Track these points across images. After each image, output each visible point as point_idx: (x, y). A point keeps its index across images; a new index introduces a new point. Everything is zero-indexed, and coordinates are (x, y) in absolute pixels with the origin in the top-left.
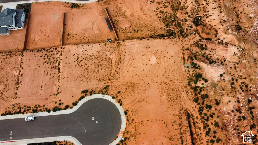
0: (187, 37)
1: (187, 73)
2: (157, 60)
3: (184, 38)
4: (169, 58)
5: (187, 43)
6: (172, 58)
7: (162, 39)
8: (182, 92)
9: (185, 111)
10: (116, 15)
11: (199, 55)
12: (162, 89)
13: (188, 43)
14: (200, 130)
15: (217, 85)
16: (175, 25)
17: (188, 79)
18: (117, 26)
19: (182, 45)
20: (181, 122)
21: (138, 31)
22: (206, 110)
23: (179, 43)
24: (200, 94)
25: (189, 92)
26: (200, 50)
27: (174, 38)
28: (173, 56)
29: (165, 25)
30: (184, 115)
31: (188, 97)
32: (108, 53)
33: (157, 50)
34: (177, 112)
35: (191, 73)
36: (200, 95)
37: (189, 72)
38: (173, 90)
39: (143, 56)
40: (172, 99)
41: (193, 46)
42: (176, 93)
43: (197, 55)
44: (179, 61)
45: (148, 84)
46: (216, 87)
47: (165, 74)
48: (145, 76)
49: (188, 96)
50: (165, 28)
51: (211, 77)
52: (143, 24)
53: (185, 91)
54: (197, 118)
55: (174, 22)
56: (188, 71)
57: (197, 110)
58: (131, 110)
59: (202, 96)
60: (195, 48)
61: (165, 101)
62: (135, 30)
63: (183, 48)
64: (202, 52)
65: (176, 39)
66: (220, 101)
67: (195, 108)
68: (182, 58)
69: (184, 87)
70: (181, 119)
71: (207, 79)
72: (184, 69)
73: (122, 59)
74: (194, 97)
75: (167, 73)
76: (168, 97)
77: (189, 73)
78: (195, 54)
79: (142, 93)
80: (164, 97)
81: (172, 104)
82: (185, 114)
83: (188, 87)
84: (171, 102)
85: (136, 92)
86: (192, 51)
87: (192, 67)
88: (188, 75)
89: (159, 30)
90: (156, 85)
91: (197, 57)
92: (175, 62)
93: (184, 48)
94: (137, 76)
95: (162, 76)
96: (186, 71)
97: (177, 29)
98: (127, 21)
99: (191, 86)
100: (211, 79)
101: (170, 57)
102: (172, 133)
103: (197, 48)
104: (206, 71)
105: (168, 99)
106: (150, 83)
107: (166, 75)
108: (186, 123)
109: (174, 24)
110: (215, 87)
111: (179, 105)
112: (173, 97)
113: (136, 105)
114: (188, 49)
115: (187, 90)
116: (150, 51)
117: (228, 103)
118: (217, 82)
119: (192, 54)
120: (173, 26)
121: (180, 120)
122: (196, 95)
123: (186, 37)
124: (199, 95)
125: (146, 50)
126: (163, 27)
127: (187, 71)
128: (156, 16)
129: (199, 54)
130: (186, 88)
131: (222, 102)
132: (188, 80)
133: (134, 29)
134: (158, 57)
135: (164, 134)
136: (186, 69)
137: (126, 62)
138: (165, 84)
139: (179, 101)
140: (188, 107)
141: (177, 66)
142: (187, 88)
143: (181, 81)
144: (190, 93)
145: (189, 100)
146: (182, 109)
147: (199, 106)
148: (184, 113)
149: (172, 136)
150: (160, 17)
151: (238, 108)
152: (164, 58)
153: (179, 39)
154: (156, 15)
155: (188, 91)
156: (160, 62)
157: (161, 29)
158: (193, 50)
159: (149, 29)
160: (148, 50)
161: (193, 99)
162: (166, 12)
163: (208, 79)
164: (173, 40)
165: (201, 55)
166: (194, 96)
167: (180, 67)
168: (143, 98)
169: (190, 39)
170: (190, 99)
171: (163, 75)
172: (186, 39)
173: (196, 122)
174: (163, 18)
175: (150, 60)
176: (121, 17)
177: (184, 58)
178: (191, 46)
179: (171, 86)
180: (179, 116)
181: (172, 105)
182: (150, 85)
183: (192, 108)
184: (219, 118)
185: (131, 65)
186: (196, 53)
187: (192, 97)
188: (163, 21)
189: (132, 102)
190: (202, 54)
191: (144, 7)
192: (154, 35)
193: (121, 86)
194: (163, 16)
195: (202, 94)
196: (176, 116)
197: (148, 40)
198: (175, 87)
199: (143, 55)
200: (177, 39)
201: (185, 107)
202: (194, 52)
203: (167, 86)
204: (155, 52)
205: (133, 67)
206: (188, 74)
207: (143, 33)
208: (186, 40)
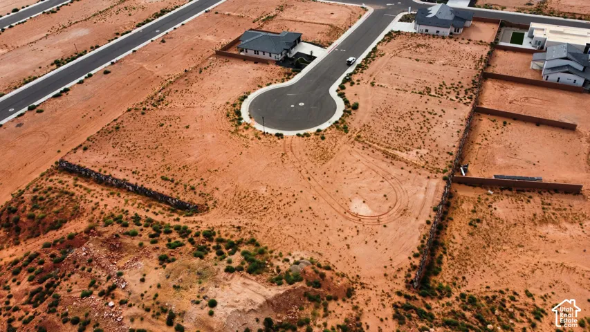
0: (395, 317)
1: (283, 253)
2: (357, 215)
3: (395, 306)
4: (349, 238)
5: (375, 303)
6: (344, 244)
7: (417, 251)
8: (246, 221)
9: (208, 208)
10: (550, 204)
11: (314, 314)
12: (281, 194)
13: (371, 307)
14: (154, 213)
15: (200, 283)
16: (464, 315)
17: (266, 248)
18: (507, 195)
19: (371, 287)
20: (195, 193)
21: (473, 227)
22: (175, 238)
23: (383, 285)
24: (214, 248)
25: (237, 234)
26: (329, 328)
27: (407, 282)
28: (349, 248)
29: (476, 297)
30: (203, 203)
31: (228, 224)
32: (423, 152)
33: (385, 226)
34: (217, 195)
35: (276, 263)
36: (211, 248)
37: (282, 259)
38: (265, 208)
39: (383, 195)
40: (249, 199)
41: (354, 313)
42: (255, 211)
43: (317, 307)
44: (326, 255)
45: (309, 179)
46: (199, 276)
47: (310, 211)
48: (330, 180)
49: (230, 227)
50: (463, 290)
51: (229, 285)
52: (499, 247)
53: (245, 226)
54: (178, 220)
55: (473, 318)
56: (288, 260)
57: (190, 226)
58: (279, 141)
59: (209, 249)
60: (344, 316)
61: (254, 189)
62: (478, 221)
63: (361, 284)
64: (319, 326)
65: (403, 284)
66: (164, 267)
67: (197, 225)
68: (331, 266)
69: (256, 231)
70: (200, 195)
71: (232, 275)
72: (298, 254)
73: (394, 162)
74: (217, 236)
75: (311, 217)
76: (258, 196)
77: (279, 258)
78: (326, 306)
79: (297, 165)
80: (262, 190)
81: (239, 195)
82: (202, 205)
83: (248, 237)
84: (243, 195)
85: (305, 158)
86: (340, 301)
87: (290, 274)
88: (275, 254)
89: (459, 272)
90: (297, 189)
91: (312, 306)
92: (328, 244)
93: (359, 287)
94: (339, 169)
95: (310, 206)
96: (290, 255)
97: (438, 310)
98: (521, 219)
99: (247, 244)
100: (226, 282)
101: (348, 242)
102: (191, 172)
103: (341, 322)
104: (255, 284)
105: (252, 193)
106: (310, 182)
107: (308, 214)
108: (186, 198)
109: (468, 314)
110: (199, 273)
111: (228, 204)
112: (249, 203)
113: (282, 149)
114: (349, 293)
115: (243, 232)
116: (391, 213)
117: (145, 275)
118: (205, 286)
119: (329, 299)
120: (456, 307)
121: (198, 192)
122: (220, 241)
123: (397, 313)
124: (214, 244)
125: (396, 207)
126: (469, 287)
127: (290, 258)
128: (523, 291)
129: (319, 315)
130: (250, 232)
131: (156, 269)
132: (264, 246)
133: (484, 222)
134: (365, 220)
135: (201, 162)
136: (294, 257)
137: (384, 165)
138: (288, 203)
139: (235, 207)
140: (208, 215)
141: (316, 245)
142: (247, 233)
143: (272, 232)
144: (232, 233)
145: (220, 224)
146: (215, 206)
147: (193, 234)
148: (206, 204)
149: (187, 170)
150: (513, 299)
151: (113, 294)
152: (355, 230)
153: (399, 294)
154: (526, 291)
155: (239, 232)
156: (347, 218)
157: (460, 277)
158: (339, 308)
159: (470, 251)
160: (394, 210)
161: (216, 230)
162: (534, 326)
163: (230, 276)
164: (402, 275)
165: (310, 317)
166: (220, 236)
167: (311, 248)
168: (286, 161)
169: (382, 320)
170: (221, 226)
171: (310, 208)
172: (390, 311)
173: (173, 214)
174: (508, 305)
175: (364, 202)
176: (539, 212)
177: (328, 268)
178: (356, 308)
179: (275, 210)
180: (208, 195)
181: (237, 194)
182: (303, 181)
183: (202, 223)
184: (138, 246)
185: (373, 170)
186: (325, 310)
187: (221, 232)
188: (494, 297)
189: (291, 147)
190: (311, 324)
191: (576, 277)
192: (445, 253)
193: (334, 144)
194: (519, 309)
195: (211, 252)
196: (212, 192)
197: (428, 223)
198: (269, 216)
199: (385, 196)
200: (401, 287)
201: (213, 212)
202: (332, 305)
203: (281, 204)
204: (381, 220)
205: (366, 171)
206: (281, 255)
207: (465, 234)
208: (384, 305)
